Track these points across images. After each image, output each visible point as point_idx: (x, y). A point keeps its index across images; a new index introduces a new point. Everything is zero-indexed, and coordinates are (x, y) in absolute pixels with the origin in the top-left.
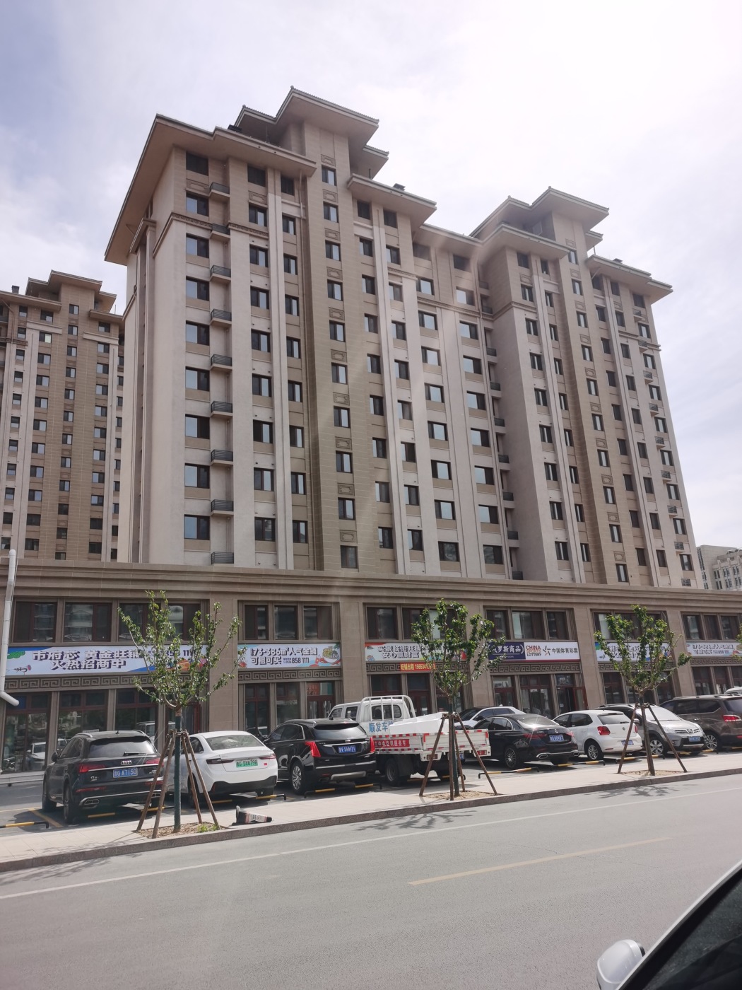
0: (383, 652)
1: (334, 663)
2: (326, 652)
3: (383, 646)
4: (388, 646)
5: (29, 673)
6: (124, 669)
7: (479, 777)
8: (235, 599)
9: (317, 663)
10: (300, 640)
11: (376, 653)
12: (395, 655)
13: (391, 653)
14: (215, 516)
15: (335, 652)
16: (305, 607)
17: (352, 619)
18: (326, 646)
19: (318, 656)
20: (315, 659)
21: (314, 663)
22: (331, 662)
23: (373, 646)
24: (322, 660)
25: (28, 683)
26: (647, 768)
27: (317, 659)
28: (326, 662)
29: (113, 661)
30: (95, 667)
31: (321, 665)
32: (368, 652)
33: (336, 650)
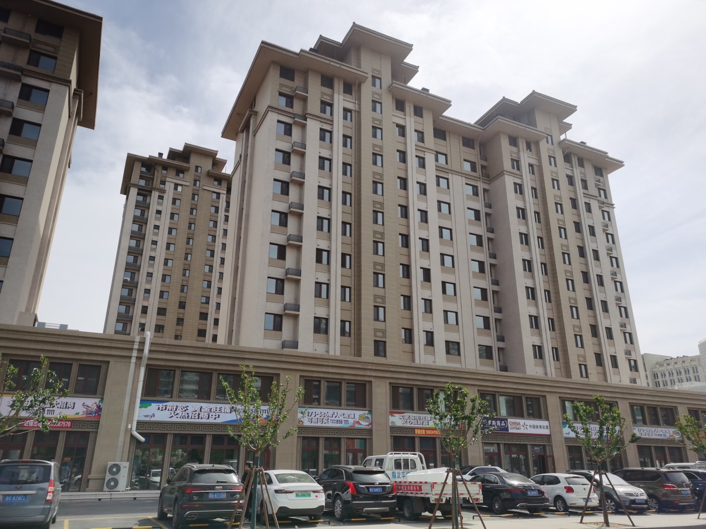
0: (402, 420)
1: (366, 426)
2: (360, 416)
3: (403, 415)
4: (406, 415)
5: (153, 419)
6: (218, 421)
7: (473, 519)
8: (298, 375)
9: (354, 424)
10: (343, 407)
11: (398, 420)
12: (411, 422)
13: (408, 421)
14: (286, 314)
15: (368, 417)
16: (347, 383)
17: (381, 393)
18: (361, 412)
19: (355, 420)
20: (353, 421)
21: (352, 425)
22: (364, 424)
23: (395, 415)
24: (358, 422)
25: (152, 426)
26: (603, 521)
27: (354, 421)
28: (361, 424)
29: (211, 414)
30: (199, 418)
31: (357, 426)
32: (391, 419)
33: (368, 416)
